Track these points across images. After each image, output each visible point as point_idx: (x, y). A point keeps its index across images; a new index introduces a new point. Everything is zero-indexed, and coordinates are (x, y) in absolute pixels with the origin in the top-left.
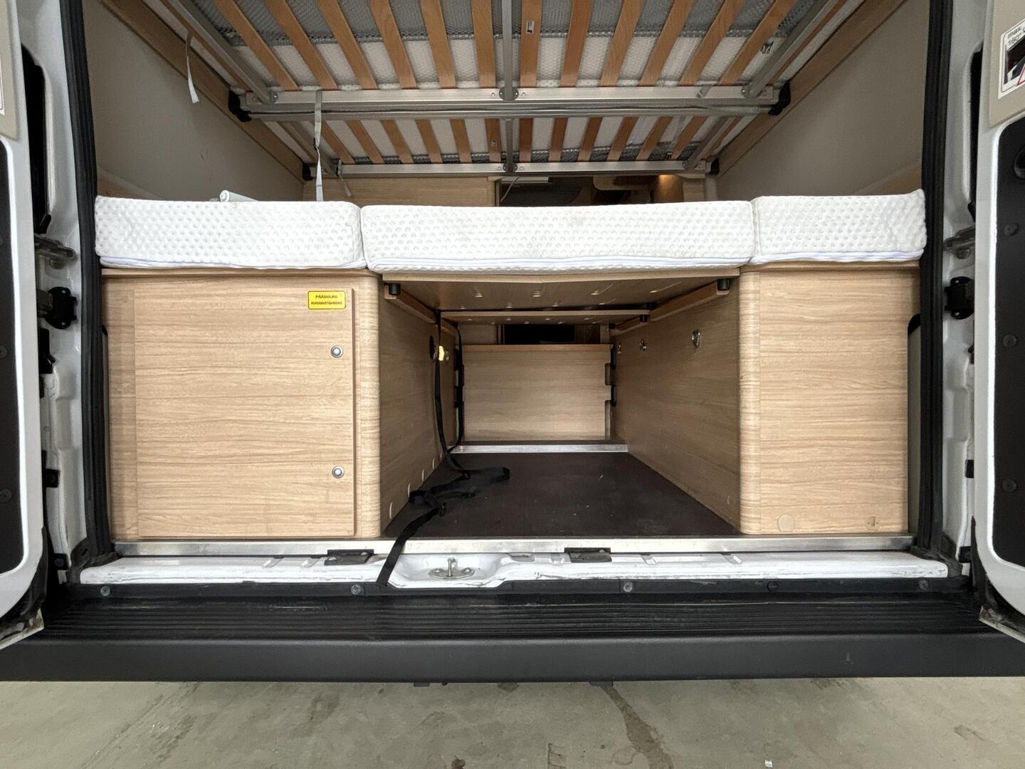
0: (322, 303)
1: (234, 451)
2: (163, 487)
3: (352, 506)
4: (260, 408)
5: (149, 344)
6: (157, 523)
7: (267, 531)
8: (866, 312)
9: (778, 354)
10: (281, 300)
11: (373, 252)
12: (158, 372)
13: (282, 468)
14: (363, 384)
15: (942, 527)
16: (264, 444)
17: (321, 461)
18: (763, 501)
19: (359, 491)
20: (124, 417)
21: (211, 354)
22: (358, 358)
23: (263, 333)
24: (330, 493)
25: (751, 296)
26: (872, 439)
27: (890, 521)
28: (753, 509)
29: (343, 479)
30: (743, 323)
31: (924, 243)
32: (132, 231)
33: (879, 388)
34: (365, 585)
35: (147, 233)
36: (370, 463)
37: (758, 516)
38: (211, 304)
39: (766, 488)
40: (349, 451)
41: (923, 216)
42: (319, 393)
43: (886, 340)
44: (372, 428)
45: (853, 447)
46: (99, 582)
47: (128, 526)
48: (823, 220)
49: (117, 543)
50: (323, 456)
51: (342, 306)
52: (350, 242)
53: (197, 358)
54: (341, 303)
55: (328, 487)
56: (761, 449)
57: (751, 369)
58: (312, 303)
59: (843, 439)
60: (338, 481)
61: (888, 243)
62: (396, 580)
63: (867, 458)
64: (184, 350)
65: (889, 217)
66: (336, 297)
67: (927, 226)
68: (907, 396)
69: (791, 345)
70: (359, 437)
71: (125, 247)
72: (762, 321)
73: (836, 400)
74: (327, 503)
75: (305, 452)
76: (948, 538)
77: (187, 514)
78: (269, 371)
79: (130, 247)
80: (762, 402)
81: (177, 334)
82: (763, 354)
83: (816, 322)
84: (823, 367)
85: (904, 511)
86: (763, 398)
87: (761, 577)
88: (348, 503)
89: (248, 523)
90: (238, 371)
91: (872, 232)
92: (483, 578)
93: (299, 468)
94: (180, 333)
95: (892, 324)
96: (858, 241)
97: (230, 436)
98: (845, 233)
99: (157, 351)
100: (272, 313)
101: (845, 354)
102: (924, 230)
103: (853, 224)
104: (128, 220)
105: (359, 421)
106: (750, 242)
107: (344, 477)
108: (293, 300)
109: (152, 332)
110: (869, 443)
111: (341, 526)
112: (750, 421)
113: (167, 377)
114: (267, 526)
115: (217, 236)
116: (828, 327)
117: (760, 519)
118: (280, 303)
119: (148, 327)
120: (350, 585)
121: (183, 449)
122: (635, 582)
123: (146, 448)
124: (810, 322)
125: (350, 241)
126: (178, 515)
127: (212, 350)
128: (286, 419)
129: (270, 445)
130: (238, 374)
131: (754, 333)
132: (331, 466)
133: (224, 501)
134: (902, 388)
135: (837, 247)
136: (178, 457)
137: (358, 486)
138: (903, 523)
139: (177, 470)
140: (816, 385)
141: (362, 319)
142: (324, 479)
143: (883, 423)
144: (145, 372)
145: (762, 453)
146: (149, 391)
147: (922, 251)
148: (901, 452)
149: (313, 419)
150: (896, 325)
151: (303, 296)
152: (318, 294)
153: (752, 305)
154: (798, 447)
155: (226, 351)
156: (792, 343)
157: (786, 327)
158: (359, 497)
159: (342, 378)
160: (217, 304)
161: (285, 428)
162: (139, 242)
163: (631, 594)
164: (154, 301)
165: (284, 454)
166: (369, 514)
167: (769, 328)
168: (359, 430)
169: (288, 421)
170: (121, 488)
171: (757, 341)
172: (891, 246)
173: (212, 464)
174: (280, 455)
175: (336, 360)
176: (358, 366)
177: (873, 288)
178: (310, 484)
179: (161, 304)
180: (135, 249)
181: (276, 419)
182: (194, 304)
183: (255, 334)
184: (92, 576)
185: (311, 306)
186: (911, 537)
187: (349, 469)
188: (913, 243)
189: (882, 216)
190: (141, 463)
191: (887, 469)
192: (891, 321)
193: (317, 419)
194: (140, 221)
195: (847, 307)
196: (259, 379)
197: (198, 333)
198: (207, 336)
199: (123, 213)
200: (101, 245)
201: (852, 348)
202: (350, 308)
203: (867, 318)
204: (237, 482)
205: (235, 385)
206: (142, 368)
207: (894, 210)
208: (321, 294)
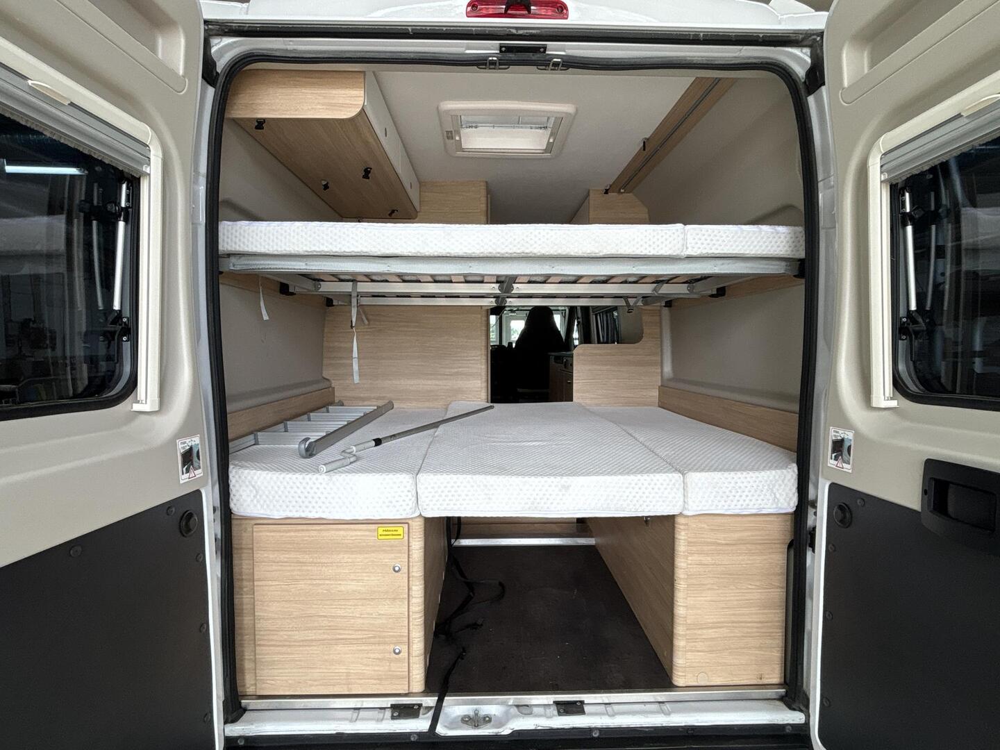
0: (388, 535)
1: (325, 636)
2: (274, 661)
3: (407, 673)
4: (343, 607)
5: (263, 564)
6: (270, 686)
7: (348, 691)
8: (759, 538)
9: (700, 566)
10: (359, 533)
11: (425, 507)
12: (270, 583)
13: (358, 648)
14: (414, 588)
15: (803, 686)
16: (347, 632)
17: (385, 643)
18: (687, 664)
19: (411, 661)
20: (245, 611)
21: (308, 570)
22: (411, 570)
23: (346, 556)
24: (392, 664)
25: (682, 527)
26: (760, 622)
27: (771, 676)
28: (680, 669)
29: (400, 655)
30: (677, 543)
31: (796, 504)
32: (257, 495)
33: (767, 589)
34: (420, 734)
35: (267, 496)
36: (419, 642)
37: (684, 674)
38: (309, 536)
39: (689, 655)
40: (405, 636)
41: (796, 485)
42: (385, 597)
43: (773, 556)
44: (421, 617)
45: (748, 627)
46: (236, 735)
47: (248, 686)
48: (730, 489)
49: (243, 701)
50: (387, 640)
51: (401, 537)
52: (412, 503)
53: (299, 573)
54: (400, 535)
55: (390, 661)
56: (687, 629)
57: (682, 576)
58: (380, 535)
59: (741, 622)
60: (397, 656)
61: (772, 504)
62: (441, 730)
63: (758, 634)
64: (289, 568)
65: (774, 486)
66: (397, 531)
67: (799, 493)
68: (785, 593)
69: (708, 560)
70: (411, 624)
71: (252, 506)
72: (690, 543)
73: (738, 596)
74: (390, 671)
75: (374, 637)
76: (806, 695)
77: (291, 680)
78: (349, 582)
79: (255, 506)
80: (689, 598)
81: (283, 557)
82: (689, 566)
83: (727, 544)
84: (730, 574)
85: (781, 670)
86: (689, 595)
87: (683, 724)
88: (404, 671)
89: (334, 685)
90: (327, 582)
91: (762, 497)
92: (499, 728)
93: (370, 648)
94: (287, 556)
95: (776, 546)
96: (752, 503)
97: (322, 626)
98: (744, 497)
99: (270, 569)
100: (352, 542)
101: (744, 566)
102: (796, 495)
103: (750, 491)
104: (254, 487)
105: (411, 613)
106: (681, 503)
107: (401, 654)
108: (367, 533)
109: (266, 555)
110: (759, 625)
111: (399, 687)
112: (680, 611)
113: (277, 587)
114: (348, 687)
115: (318, 499)
116: (734, 548)
117: (685, 676)
118: (357, 536)
119: (262, 552)
120: (410, 734)
121: (289, 636)
122: (601, 730)
123: (261, 635)
124: (723, 544)
125: (410, 503)
126: (285, 680)
127: (309, 568)
128: (361, 615)
129: (350, 632)
130: (328, 584)
131: (684, 552)
132: (392, 647)
133: (318, 671)
134: (782, 588)
135: (739, 507)
136: (285, 641)
137: (411, 658)
138: (781, 678)
139: (284, 649)
140: (725, 587)
141: (414, 543)
142: (387, 656)
143: (769, 611)
144: (260, 583)
145: (688, 632)
146: (264, 596)
147: (794, 509)
148: (780, 631)
149: (380, 614)
150: (778, 546)
151: (374, 530)
152: (384, 529)
153: (683, 533)
154: (712, 628)
155: (319, 569)
156: (709, 558)
157: (705, 548)
158: (411, 665)
159: (400, 586)
160: (313, 537)
161: (360, 621)
162: (262, 502)
163: (598, 738)
164: (268, 534)
165: (360, 639)
166: (418, 676)
167: (694, 549)
168: (411, 619)
169: (362, 616)
170: (242, 660)
171: (686, 557)
172: (774, 506)
173: (309, 646)
174: (357, 639)
175: (397, 574)
176: (411, 575)
177: (764, 521)
178: (378, 659)
179: (273, 536)
180: (259, 506)
181: (354, 615)
182: (296, 537)
183: (341, 556)
184: (232, 730)
185: (380, 537)
186: (784, 690)
187: (405, 648)
188: (789, 504)
189: (769, 485)
190: (259, 645)
191: (771, 642)
192: (775, 543)
193: (383, 615)
194: (263, 488)
195: (746, 534)
196: (343, 588)
197: (298, 556)
198: (307, 558)
199: (250, 482)
200: (235, 504)
201: (749, 562)
202: (406, 538)
203: (760, 542)
204: (326, 657)
205: (325, 592)
206: (259, 580)
207: (777, 481)
208: (387, 529)
